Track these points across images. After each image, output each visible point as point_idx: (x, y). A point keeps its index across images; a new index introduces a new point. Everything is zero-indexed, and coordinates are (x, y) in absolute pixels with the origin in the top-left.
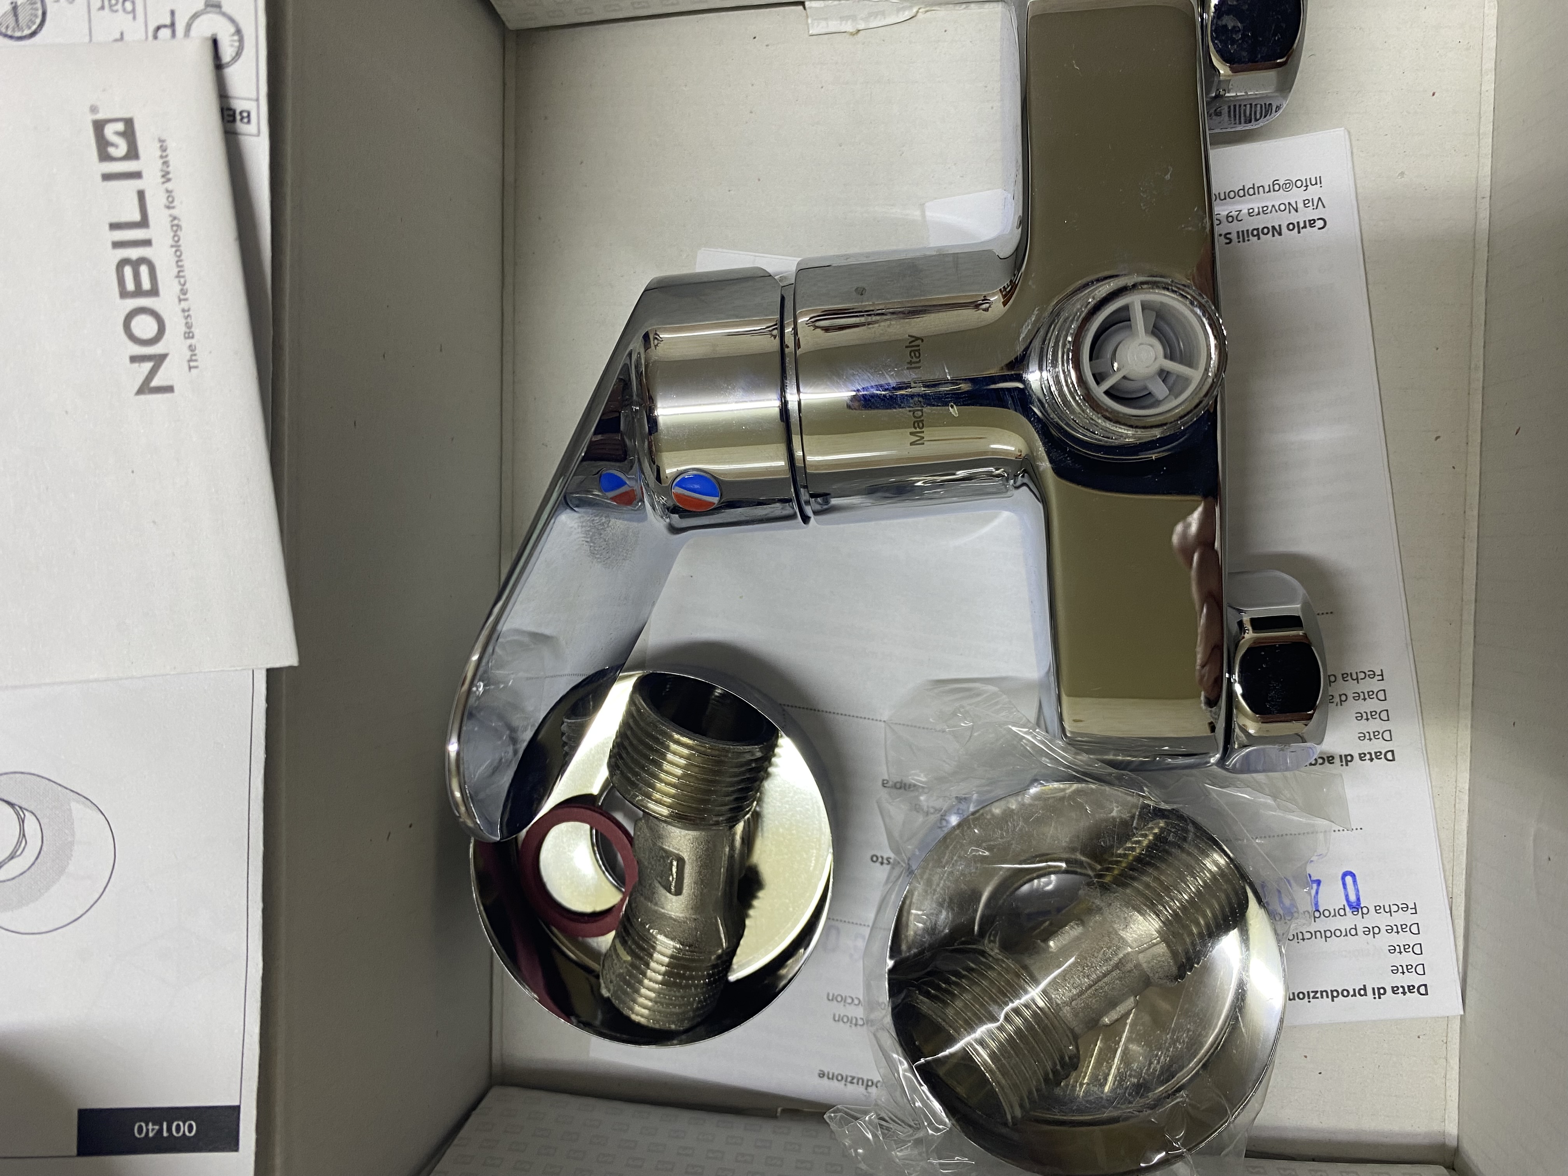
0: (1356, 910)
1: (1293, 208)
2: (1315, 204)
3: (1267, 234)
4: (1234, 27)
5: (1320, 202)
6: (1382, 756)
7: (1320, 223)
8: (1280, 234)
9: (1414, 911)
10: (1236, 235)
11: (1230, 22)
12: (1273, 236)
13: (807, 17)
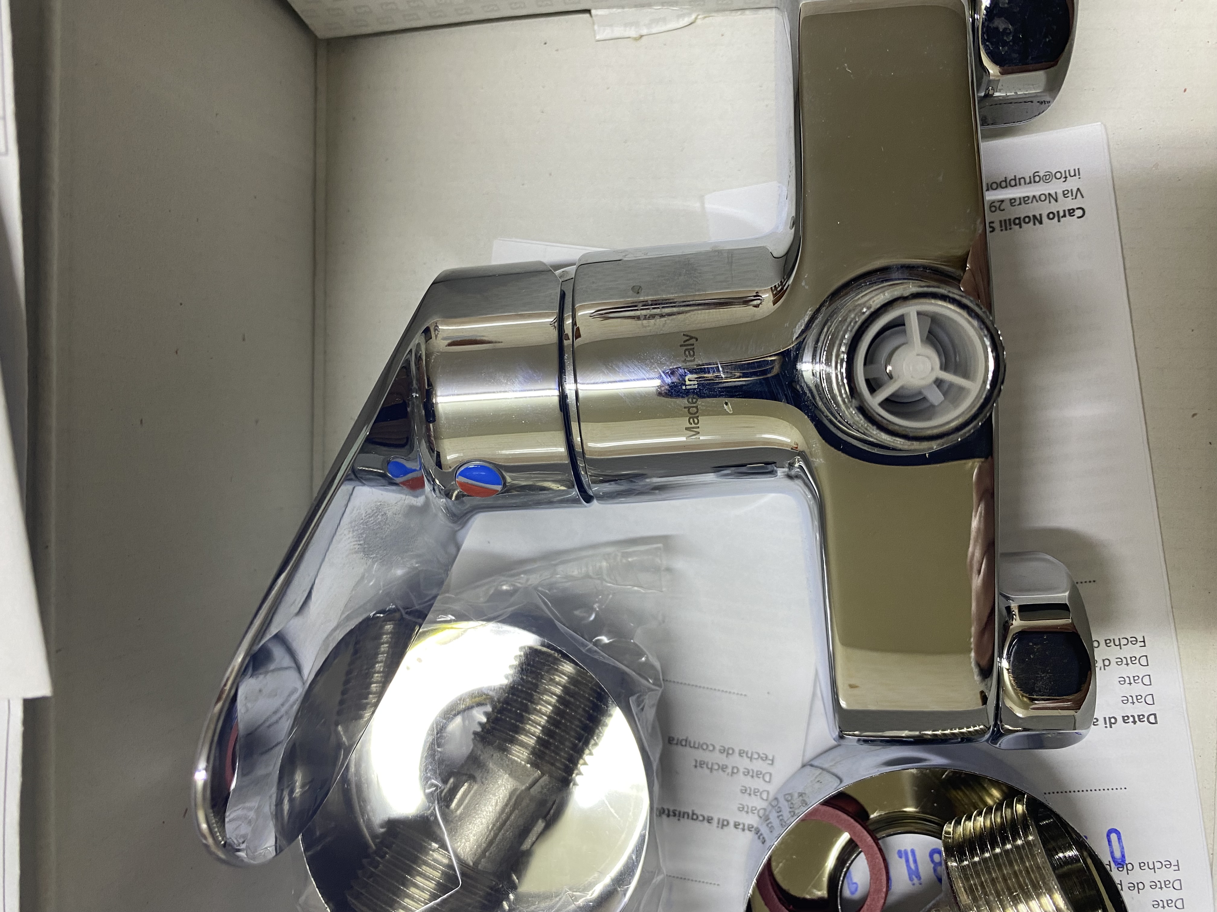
0: (1120, 866)
1: (1052, 197)
2: (1074, 195)
3: (1028, 223)
4: (1005, 29)
5: (1079, 192)
6: (1145, 719)
7: (1079, 213)
8: (1041, 222)
9: (1176, 868)
10: (998, 223)
11: (1001, 24)
12: (1034, 224)
13: (594, 24)
